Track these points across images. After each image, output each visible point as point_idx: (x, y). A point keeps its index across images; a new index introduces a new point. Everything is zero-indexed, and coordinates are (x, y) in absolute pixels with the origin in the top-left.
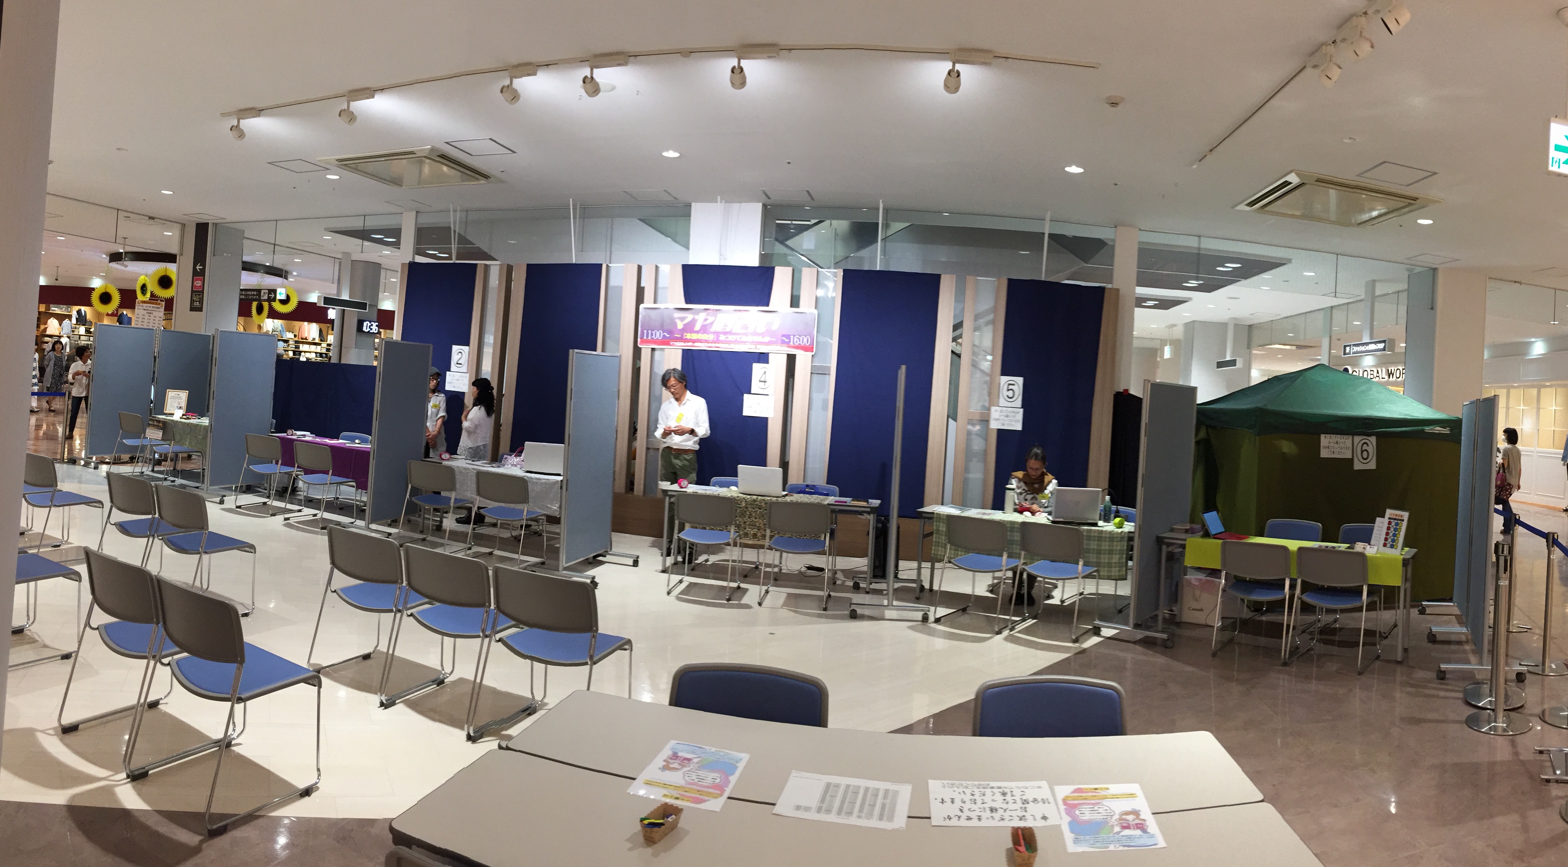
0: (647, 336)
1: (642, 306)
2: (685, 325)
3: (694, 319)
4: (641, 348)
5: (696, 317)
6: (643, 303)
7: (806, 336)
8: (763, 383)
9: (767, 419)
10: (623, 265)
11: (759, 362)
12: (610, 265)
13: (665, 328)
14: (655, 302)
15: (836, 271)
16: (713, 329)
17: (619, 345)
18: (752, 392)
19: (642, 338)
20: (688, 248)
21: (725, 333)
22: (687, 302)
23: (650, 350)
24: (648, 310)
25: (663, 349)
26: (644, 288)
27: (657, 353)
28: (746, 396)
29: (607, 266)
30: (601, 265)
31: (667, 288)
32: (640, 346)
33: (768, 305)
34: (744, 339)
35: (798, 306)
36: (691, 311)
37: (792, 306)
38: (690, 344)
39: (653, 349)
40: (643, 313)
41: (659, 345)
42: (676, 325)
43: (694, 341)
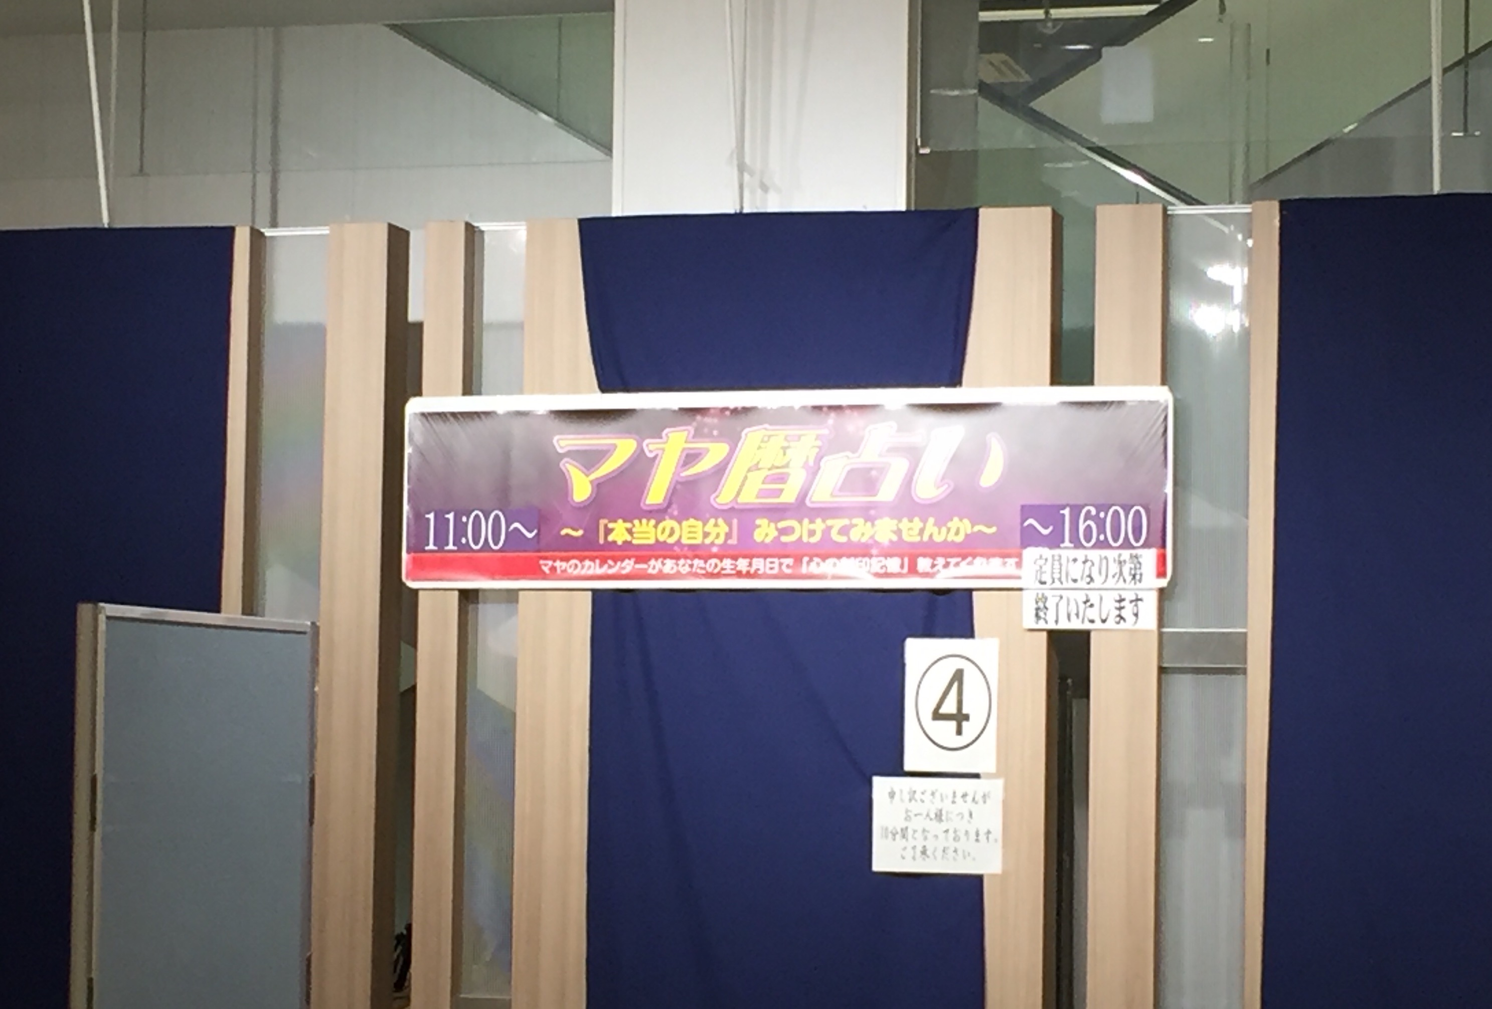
0: (441, 540)
1: (414, 407)
2: (599, 486)
3: (639, 454)
4: (415, 592)
5: (651, 446)
6: (418, 392)
7: (1127, 509)
8: (953, 724)
9: (976, 882)
10: (325, 231)
11: (929, 632)
12: (268, 232)
13: (517, 500)
14: (470, 387)
15: (1247, 209)
16: (725, 496)
17: (317, 584)
18: (907, 767)
19: (417, 548)
20: (607, 148)
21: (776, 512)
22: (606, 385)
23: (454, 599)
24: (440, 427)
25: (512, 596)
26: (419, 326)
27: (486, 612)
28: (881, 785)
29: (257, 237)
30: (228, 233)
31: (521, 326)
32: (412, 585)
33: (955, 380)
34: (861, 532)
35: (1087, 379)
36: (622, 423)
37: (1058, 377)
38: (628, 566)
39: (468, 597)
40: (419, 438)
41: (493, 574)
42: (563, 486)
43: (644, 553)
